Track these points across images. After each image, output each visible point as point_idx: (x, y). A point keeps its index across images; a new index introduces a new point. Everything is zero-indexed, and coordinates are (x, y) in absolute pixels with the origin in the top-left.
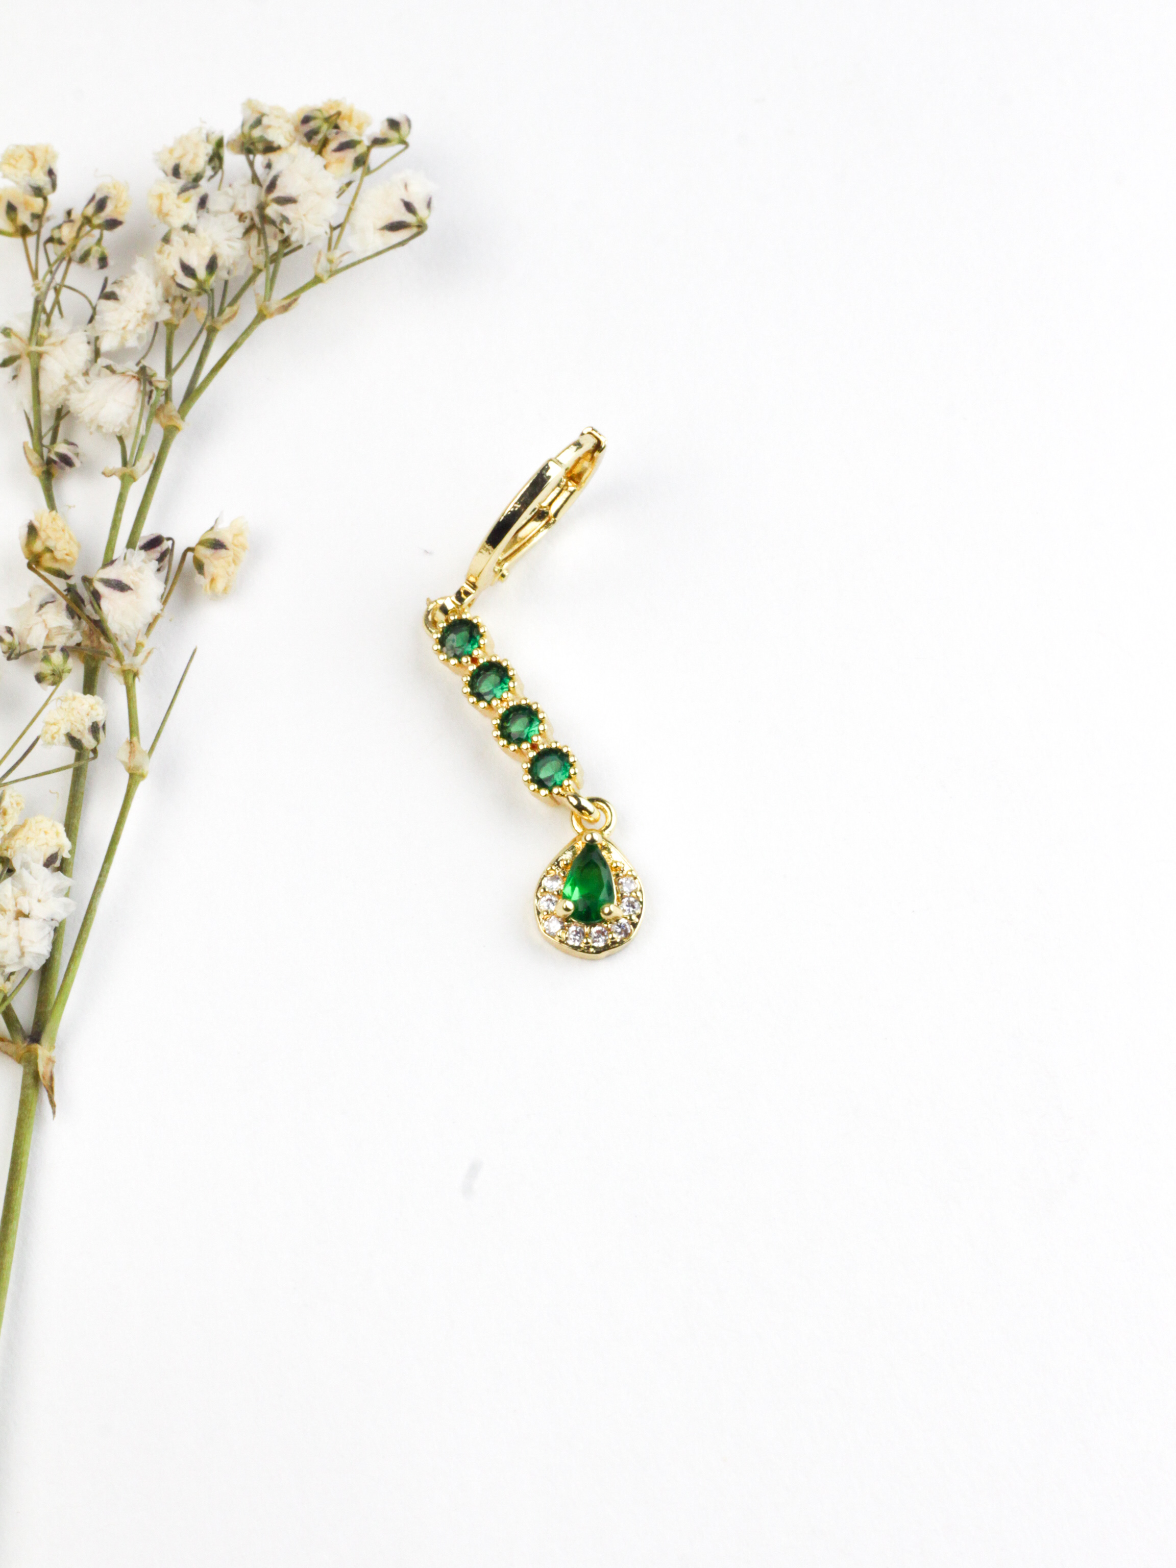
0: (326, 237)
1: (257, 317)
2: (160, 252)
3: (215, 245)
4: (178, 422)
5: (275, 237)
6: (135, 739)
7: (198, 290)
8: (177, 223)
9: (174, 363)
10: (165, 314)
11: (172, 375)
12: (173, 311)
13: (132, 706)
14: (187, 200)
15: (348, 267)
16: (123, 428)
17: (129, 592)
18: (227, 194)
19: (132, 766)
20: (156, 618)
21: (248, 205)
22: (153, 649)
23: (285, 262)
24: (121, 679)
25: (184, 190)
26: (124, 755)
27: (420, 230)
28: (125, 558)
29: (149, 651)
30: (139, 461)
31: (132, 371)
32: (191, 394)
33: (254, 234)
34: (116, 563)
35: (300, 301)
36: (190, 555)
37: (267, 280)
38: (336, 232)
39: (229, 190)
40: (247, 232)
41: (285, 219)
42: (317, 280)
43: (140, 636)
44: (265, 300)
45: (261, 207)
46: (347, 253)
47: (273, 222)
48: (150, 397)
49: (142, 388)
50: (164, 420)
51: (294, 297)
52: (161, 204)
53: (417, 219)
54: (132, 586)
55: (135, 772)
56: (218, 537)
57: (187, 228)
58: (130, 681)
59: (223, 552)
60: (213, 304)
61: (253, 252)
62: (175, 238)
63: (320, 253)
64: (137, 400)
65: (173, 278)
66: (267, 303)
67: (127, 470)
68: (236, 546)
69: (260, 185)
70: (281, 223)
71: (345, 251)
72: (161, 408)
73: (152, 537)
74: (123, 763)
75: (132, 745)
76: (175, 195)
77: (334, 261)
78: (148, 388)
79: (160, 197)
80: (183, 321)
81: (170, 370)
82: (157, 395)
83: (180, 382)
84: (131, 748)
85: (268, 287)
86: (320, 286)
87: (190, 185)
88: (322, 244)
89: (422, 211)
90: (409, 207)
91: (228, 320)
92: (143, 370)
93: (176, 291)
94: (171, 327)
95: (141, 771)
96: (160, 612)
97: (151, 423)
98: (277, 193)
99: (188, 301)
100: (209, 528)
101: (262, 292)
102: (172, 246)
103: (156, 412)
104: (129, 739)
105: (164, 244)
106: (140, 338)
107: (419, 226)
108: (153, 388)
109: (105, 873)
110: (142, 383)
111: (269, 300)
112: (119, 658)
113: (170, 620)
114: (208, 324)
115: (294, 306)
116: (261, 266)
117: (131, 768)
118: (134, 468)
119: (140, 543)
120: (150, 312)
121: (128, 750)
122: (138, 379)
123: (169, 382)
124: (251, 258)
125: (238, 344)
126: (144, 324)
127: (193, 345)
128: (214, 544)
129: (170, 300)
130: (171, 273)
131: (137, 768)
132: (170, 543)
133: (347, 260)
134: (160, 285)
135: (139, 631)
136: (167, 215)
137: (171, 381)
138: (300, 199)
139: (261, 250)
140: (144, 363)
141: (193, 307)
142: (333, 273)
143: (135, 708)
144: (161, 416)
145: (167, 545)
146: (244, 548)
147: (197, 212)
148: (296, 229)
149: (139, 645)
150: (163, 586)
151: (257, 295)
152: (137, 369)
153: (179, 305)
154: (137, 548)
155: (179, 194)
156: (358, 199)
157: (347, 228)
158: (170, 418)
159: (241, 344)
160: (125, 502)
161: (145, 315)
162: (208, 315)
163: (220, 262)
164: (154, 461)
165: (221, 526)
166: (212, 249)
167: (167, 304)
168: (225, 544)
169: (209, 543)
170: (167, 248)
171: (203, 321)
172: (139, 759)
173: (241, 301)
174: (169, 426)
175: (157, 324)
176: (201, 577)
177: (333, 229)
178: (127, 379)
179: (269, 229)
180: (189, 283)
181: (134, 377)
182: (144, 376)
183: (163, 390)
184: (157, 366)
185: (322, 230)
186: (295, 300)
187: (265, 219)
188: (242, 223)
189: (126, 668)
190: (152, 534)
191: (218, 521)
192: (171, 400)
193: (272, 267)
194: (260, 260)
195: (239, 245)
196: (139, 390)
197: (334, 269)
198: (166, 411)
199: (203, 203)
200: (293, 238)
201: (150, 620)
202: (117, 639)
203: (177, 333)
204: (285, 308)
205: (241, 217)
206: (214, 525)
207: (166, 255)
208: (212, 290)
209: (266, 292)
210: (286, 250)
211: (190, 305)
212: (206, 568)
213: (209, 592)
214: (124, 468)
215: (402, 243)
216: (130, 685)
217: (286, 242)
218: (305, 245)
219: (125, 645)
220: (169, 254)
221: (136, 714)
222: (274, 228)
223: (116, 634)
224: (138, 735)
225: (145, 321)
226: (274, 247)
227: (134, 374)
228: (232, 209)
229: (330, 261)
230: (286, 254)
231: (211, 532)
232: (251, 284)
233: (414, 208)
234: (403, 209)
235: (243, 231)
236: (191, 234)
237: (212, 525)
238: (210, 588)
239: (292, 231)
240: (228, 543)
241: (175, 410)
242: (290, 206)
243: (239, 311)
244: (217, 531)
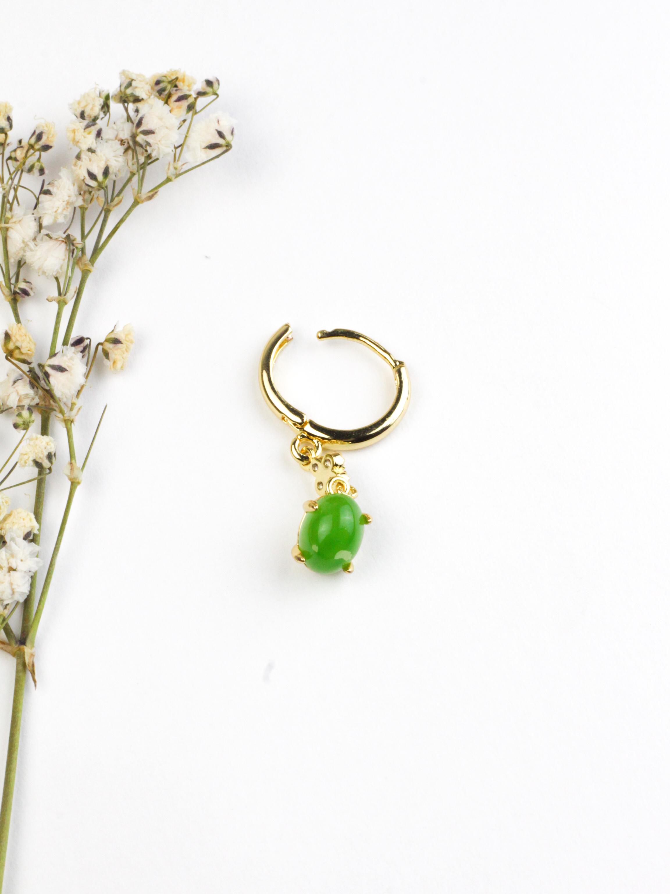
0: (173, 153)
1: (134, 202)
2: (75, 165)
3: (107, 160)
4: (90, 267)
5: (143, 154)
6: (73, 461)
7: (98, 188)
8: (85, 147)
9: (86, 232)
10: (80, 202)
11: (85, 239)
12: (84, 200)
13: (70, 441)
14: (89, 133)
15: (186, 172)
16: (58, 272)
17: (66, 372)
18: (113, 128)
19: (72, 477)
20: (82, 387)
21: (126, 135)
22: (81, 406)
23: (149, 168)
24: (64, 424)
25: (88, 127)
26: (67, 471)
27: (228, 148)
28: (63, 352)
29: (79, 408)
30: (68, 292)
31: (62, 238)
32: (97, 250)
33: (130, 152)
34: (58, 355)
35: (158, 193)
36: (100, 347)
37: (139, 180)
38: (179, 150)
39: (114, 126)
40: (126, 150)
41: (148, 144)
42: (168, 180)
43: (73, 399)
44: (138, 193)
45: (134, 136)
46: (186, 163)
47: (141, 146)
48: (73, 253)
49: (68, 248)
50: (81, 267)
51: (156, 191)
52: (74, 136)
53: (226, 142)
54: (67, 369)
55: (74, 481)
56: (117, 337)
57: (91, 150)
58: (69, 426)
59: (120, 345)
60: (108, 195)
61: (130, 164)
62: (83, 156)
63: (169, 164)
64: (66, 255)
65: (83, 180)
66: (139, 195)
67: (62, 298)
68: (128, 341)
69: (132, 122)
70: (146, 146)
72: (80, 259)
73: (78, 338)
74: (67, 476)
75: (72, 465)
76: (83, 130)
77: (178, 168)
78: (72, 248)
79: (74, 131)
80: (90, 205)
81: (84, 237)
82: (77, 251)
83: (90, 243)
84: (71, 466)
85: (140, 184)
86: (170, 184)
87: (91, 124)
88: (171, 158)
89: (228, 137)
90: (221, 135)
91: (117, 205)
92: (68, 236)
93: (87, 188)
94: (83, 209)
95: (77, 481)
96: (84, 383)
97: (74, 268)
98: (142, 128)
99: (92, 194)
100: (111, 331)
101: (136, 188)
102: (82, 161)
103: (77, 261)
104: (70, 461)
105: (77, 160)
106: (65, 217)
107: (227, 146)
108: (74, 248)
109: (59, 542)
110: (68, 245)
111: (141, 193)
112: (62, 412)
113: (90, 387)
114: (105, 207)
115: (155, 196)
116: (135, 171)
117: (72, 479)
118: (65, 296)
119: (71, 341)
120: (70, 201)
121: (70, 468)
122: (66, 243)
123: (84, 244)
124: (129, 167)
125: (123, 220)
126: (67, 208)
127: (97, 220)
128: (114, 341)
129: (82, 193)
130: (83, 178)
131: (76, 478)
132: (88, 341)
133: (185, 168)
134: (76, 185)
135: (73, 395)
136: (78, 142)
138: (156, 131)
139: (135, 162)
140: (68, 232)
141: (95, 196)
142: (177, 176)
143: (72, 442)
144: (80, 264)
146: (132, 342)
147: (96, 140)
149: (73, 404)
150: (85, 367)
151: (133, 189)
152: (64, 236)
153: (87, 196)
154: (69, 345)
155: (85, 129)
156: (191, 129)
157: (185, 147)
158: (85, 265)
159: (125, 220)
160: (61, 317)
161: (68, 203)
162: (105, 203)
163: (111, 170)
164: (77, 292)
165: (119, 329)
166: (106, 162)
167: (80, 196)
168: (121, 341)
169: (112, 340)
170: (79, 162)
171: (102, 205)
172: (76, 473)
173: (124, 193)
174: (85, 270)
175: (75, 208)
176: (108, 361)
177: (176, 148)
178: (59, 243)
179: (138, 149)
180: (93, 183)
181: (63, 241)
182: (69, 240)
183: (80, 248)
184: (76, 234)
185: (170, 150)
186: (156, 193)
187: (136, 143)
188: (123, 146)
189: (66, 418)
190: (77, 336)
191: (116, 327)
192: (85, 254)
193: (141, 171)
194: (134, 168)
195: (121, 159)
196: (66, 249)
197: (178, 173)
198: (82, 261)
199: (99, 134)
200: (154, 155)
201: (79, 388)
202: (60, 401)
203: (87, 213)
204: (150, 198)
205: (122, 142)
206: (114, 329)
207: (79, 167)
208: (106, 187)
209: (138, 188)
210: (149, 161)
211: (93, 195)
212: (111, 355)
213: (112, 369)
214: (60, 297)
215: (218, 156)
216: (69, 429)
217: (149, 157)
218: (161, 158)
219: (65, 404)
220: (81, 166)
221: (73, 445)
222: (142, 149)
223: (59, 398)
224: (75, 458)
225: (68, 206)
226: (142, 160)
227: (63, 240)
228: (116, 138)
229: (176, 169)
230: (149, 164)
231: (112, 333)
232: (130, 182)
233: (224, 135)
234: (217, 136)
235: (123, 151)
236: (93, 154)
237: (112, 329)
238: (113, 367)
239: (152, 151)
240: (122, 340)
241: (88, 260)
242: (151, 136)
243: (123, 199)
244: (116, 332)
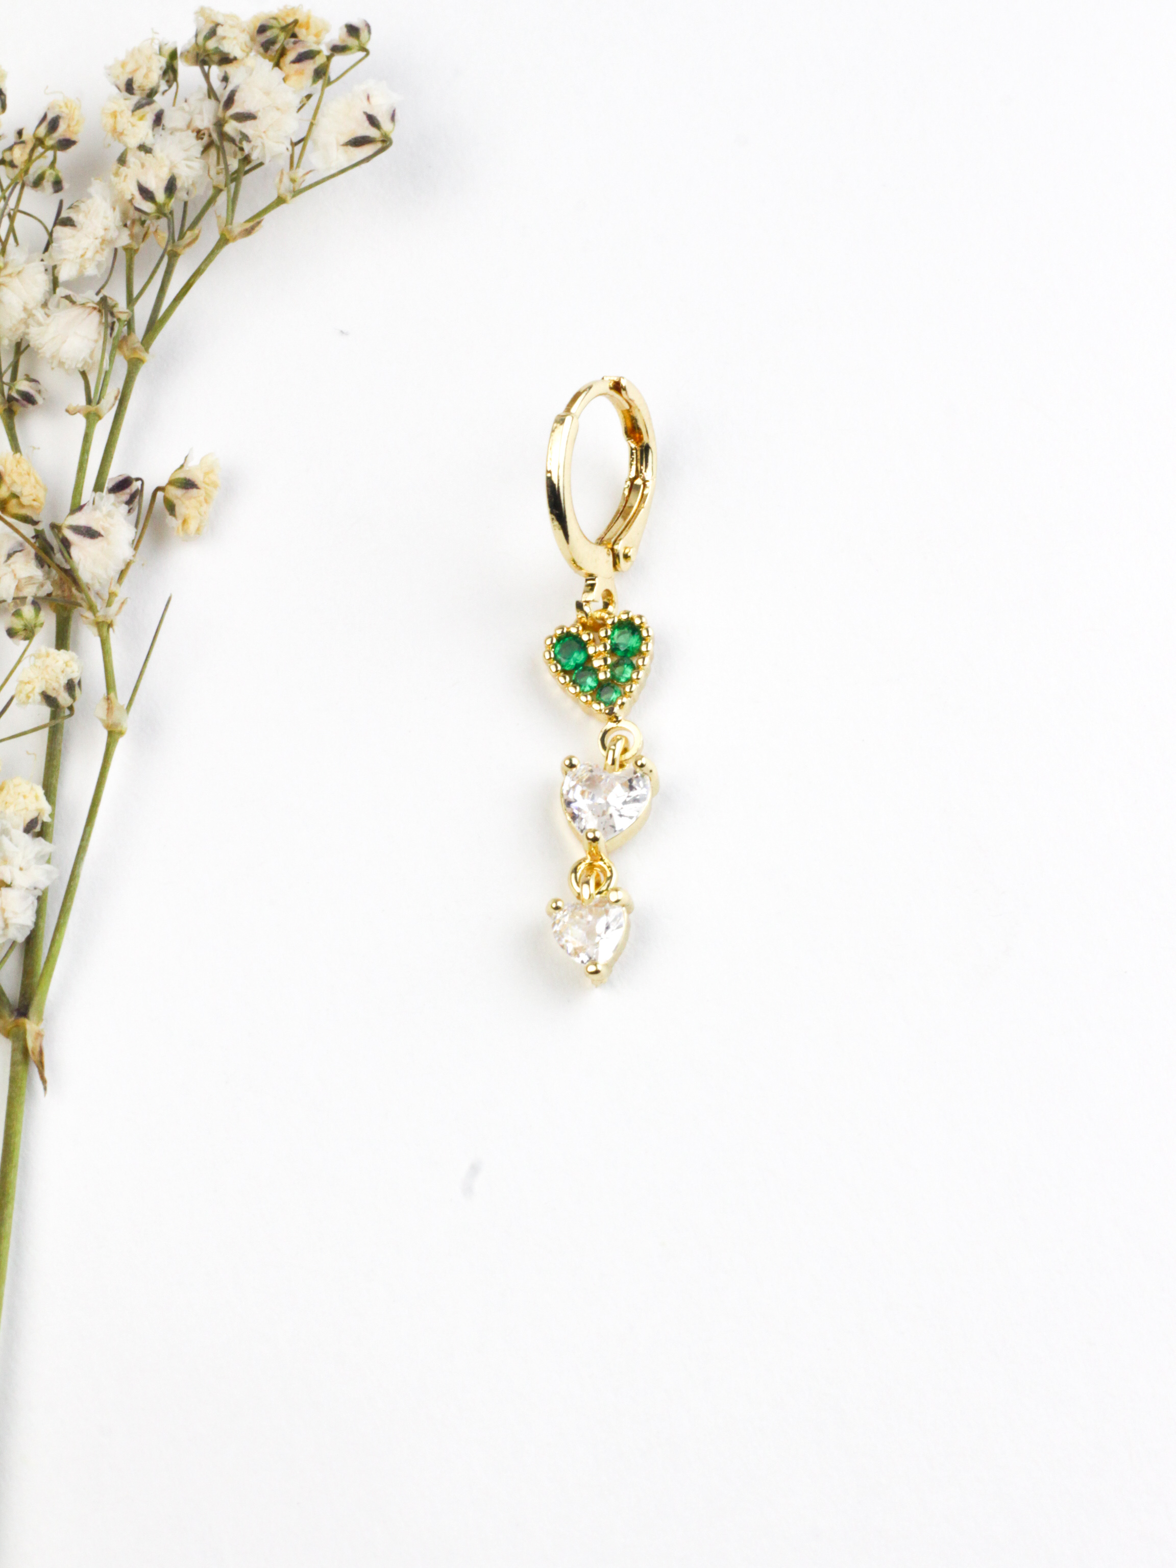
0: (289, 154)
1: (220, 240)
2: (117, 174)
3: (173, 166)
4: (142, 355)
5: (235, 156)
6: (112, 695)
7: (157, 214)
8: (133, 143)
9: (136, 292)
10: (124, 239)
11: (134, 305)
12: (132, 236)
13: (107, 659)
14: (141, 119)
15: (311, 186)
16: (86, 363)
17: (100, 538)
18: (183, 109)
19: (110, 723)
20: (128, 565)
21: (205, 121)
22: (127, 598)
23: (246, 180)
24: (95, 630)
25: (138, 107)
26: (101, 711)
27: (385, 145)
28: (93, 503)
29: (122, 601)
30: (103, 398)
31: (93, 302)
32: (154, 325)
33: (213, 152)
34: (85, 507)
35: (263, 223)
36: (160, 495)
37: (228, 202)
38: (298, 148)
39: (185, 105)
40: (206, 149)
41: (245, 137)
42: (280, 201)
43: (112, 585)
44: (226, 225)
45: (219, 124)
46: (310, 171)
47: (232, 140)
48: (112, 329)
49: (103, 320)
50: (127, 353)
51: (258, 220)
52: (115, 123)
53: (382, 134)
54: (102, 532)
55: (114, 730)
56: (189, 477)
57: (145, 149)
58: (105, 634)
59: (195, 491)
60: (173, 228)
61: (213, 172)
62: (131, 159)
63: (282, 173)
64: (99, 333)
66: (229, 227)
67: (92, 408)
68: (208, 484)
69: (217, 99)
70: (241, 142)
71: (309, 170)
72: (124, 339)
73: (121, 478)
74: (102, 721)
75: (109, 701)
76: (130, 113)
77: (297, 180)
78: (110, 319)
79: (114, 115)
80: (142, 245)
81: (131, 301)
82: (120, 326)
83: (142, 312)
84: (109, 704)
85: (230, 208)
86: (283, 206)
87: (144, 102)
88: (284, 162)
89: (386, 125)
90: (372, 121)
91: (189, 244)
92: (104, 300)
93: (137, 215)
94: (130, 252)
95: (119, 729)
96: (132, 558)
97: (114, 357)
98: (235, 109)
99: (146, 225)
100: (178, 466)
101: (224, 214)
102: (129, 167)
103: (120, 344)
104: (106, 695)
105: (119, 165)
106: (99, 265)
107: (383, 141)
108: (115, 320)
110: (104, 315)
111: (231, 223)
112: (92, 608)
113: (142, 565)
114: (169, 248)
115: (257, 229)
116: (222, 186)
117: (109, 726)
118: (99, 405)
119: (108, 484)
120: (108, 237)
121: (106, 707)
122: (100, 311)
123: (131, 313)
124: (211, 178)
125: (200, 273)
126: (103, 250)
127: (154, 272)
128: (184, 483)
129: (129, 223)
130: (129, 197)
131: (116, 725)
132: (139, 484)
133: (310, 180)
134: (118, 209)
135: (112, 579)
136: (121, 134)
137: (132, 311)
138: (259, 115)
139: (221, 169)
140: (104, 292)
141: (152, 229)
142: (296, 193)
143: (111, 662)
144: (125, 349)
145: (136, 485)
146: (215, 486)
147: (153, 129)
148: (256, 147)
149: (112, 595)
150: (133, 530)
151: (219, 217)
152: (97, 299)
153: (137, 229)
154: (105, 490)
155: (133, 111)
156: (320, 111)
157: (310, 144)
158: (134, 350)
159: (204, 270)
160: (91, 443)
161: (103, 241)
162: (168, 241)
163: (179, 183)
164: (119, 397)
165: (192, 463)
166: (171, 169)
167: (125, 229)
168: (196, 483)
169: (180, 483)
170: (123, 170)
171: (164, 245)
172: (117, 715)
173: (202, 224)
174: (134, 358)
175: (116, 250)
176: (174, 518)
177: (294, 144)
178: (87, 311)
179: (227, 146)
180: (148, 207)
181: (95, 309)
182: (105, 307)
183: (125, 321)
184: (118, 295)
185: (283, 148)
186: (259, 223)
187: (223, 136)
188: (200, 141)
189: (100, 620)
190: (120, 475)
191: (187, 458)
192: (134, 331)
193: (233, 185)
194: (221, 180)
195: (197, 165)
196: (100, 323)
197: (297, 188)
198: (129, 343)
199: (158, 120)
200: (255, 156)
201: (123, 567)
202: (89, 589)
203: (137, 260)
204: (248, 232)
205: (199, 134)
206: (184, 463)
207: (122, 178)
208: (171, 213)
209: (228, 215)
210: (247, 168)
211: (148, 228)
212: (178, 509)
213: (181, 533)
214: (88, 406)
215: (367, 159)
216: (104, 637)
217: (246, 159)
218: (267, 162)
219: (97, 594)
220: (126, 176)
221: (112, 666)
222: (233, 146)
223: (87, 584)
224: (115, 690)
225: (103, 246)
226: (234, 164)
227: (95, 306)
228: (188, 127)
229: (293, 181)
230: (246, 172)
231: (180, 471)
232: (212, 205)
233: (378, 121)
234: (367, 123)
235: (201, 149)
236: (148, 155)
237: (181, 462)
238: (183, 529)
239: (252, 149)
240: (198, 482)
241: (138, 342)
242: (249, 123)
243: (201, 234)
244: (187, 469)
